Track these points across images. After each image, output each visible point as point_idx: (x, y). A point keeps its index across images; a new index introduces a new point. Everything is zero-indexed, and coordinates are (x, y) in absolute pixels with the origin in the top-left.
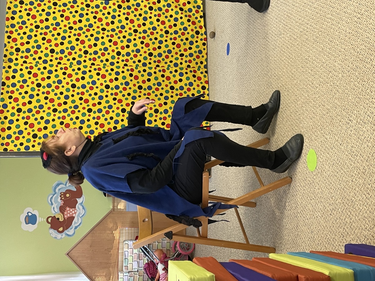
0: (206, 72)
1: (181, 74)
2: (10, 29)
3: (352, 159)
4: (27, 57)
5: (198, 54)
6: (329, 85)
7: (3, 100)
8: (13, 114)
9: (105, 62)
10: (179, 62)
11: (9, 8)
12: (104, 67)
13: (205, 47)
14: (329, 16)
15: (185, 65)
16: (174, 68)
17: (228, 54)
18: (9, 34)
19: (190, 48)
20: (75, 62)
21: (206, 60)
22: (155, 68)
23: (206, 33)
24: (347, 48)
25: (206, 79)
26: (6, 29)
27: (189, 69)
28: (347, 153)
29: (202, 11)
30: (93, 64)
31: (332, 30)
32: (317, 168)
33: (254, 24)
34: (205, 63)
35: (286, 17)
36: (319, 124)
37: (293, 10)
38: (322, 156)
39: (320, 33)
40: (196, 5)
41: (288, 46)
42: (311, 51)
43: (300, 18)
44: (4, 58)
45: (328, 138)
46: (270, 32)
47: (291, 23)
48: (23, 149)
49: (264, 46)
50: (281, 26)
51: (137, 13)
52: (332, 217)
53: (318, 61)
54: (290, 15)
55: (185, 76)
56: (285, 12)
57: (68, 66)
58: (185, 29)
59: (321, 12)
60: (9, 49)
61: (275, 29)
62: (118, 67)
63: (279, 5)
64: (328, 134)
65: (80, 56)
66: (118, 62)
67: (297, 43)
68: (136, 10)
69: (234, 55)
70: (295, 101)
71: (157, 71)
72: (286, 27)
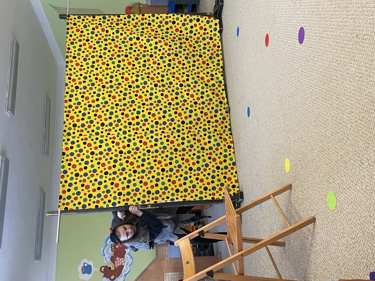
0: (231, 134)
1: (210, 137)
2: (68, 109)
3: (368, 196)
4: (82, 131)
5: (222, 120)
6: (340, 134)
7: (63, 167)
8: (72, 179)
9: (146, 131)
10: (207, 127)
11: (67, 93)
12: (145, 135)
13: (228, 114)
14: (335, 78)
15: (212, 130)
16: (204, 133)
17: (249, 116)
18: (67, 113)
19: (216, 116)
20: (121, 132)
21: (230, 125)
22: (188, 133)
23: (228, 103)
24: (352, 102)
25: (231, 140)
26: (65, 109)
27: (216, 133)
28: (362, 192)
29: (223, 85)
30: (136, 133)
31: (338, 89)
32: (337, 207)
33: (270, 89)
34: (229, 127)
35: (296, 81)
36: (335, 168)
37: (302, 75)
38: (340, 197)
39: (328, 92)
40: (218, 81)
41: (301, 105)
42: (321, 107)
43: (309, 81)
44: (64, 133)
45: (344, 180)
46: (284, 94)
47: (301, 86)
48: (80, 207)
49: (280, 107)
50: (293, 89)
51: (170, 90)
52: (355, 249)
53: (329, 115)
54: (300, 80)
55: (213, 138)
56: (296, 78)
57: (116, 136)
58: (211, 100)
59: (327, 75)
60: (68, 125)
61: (288, 92)
62: (157, 135)
63: (290, 73)
64: (343, 176)
65: (125, 127)
66: (156, 130)
67: (308, 102)
68: (169, 87)
69: (254, 116)
70: (312, 150)
71: (189, 135)
72: (298, 90)
